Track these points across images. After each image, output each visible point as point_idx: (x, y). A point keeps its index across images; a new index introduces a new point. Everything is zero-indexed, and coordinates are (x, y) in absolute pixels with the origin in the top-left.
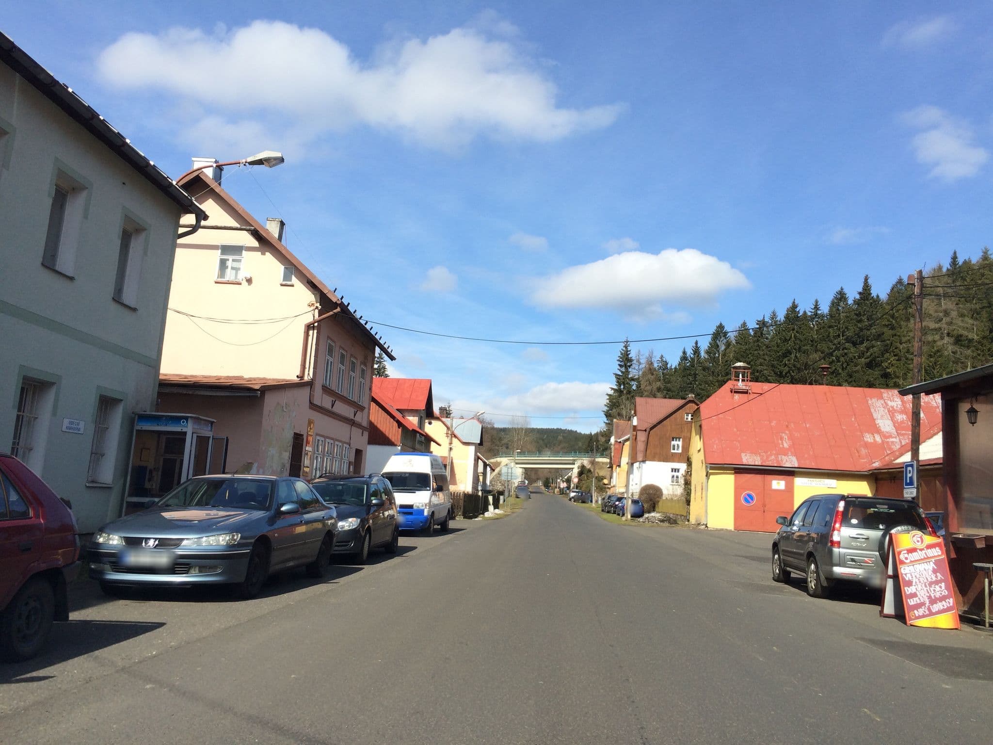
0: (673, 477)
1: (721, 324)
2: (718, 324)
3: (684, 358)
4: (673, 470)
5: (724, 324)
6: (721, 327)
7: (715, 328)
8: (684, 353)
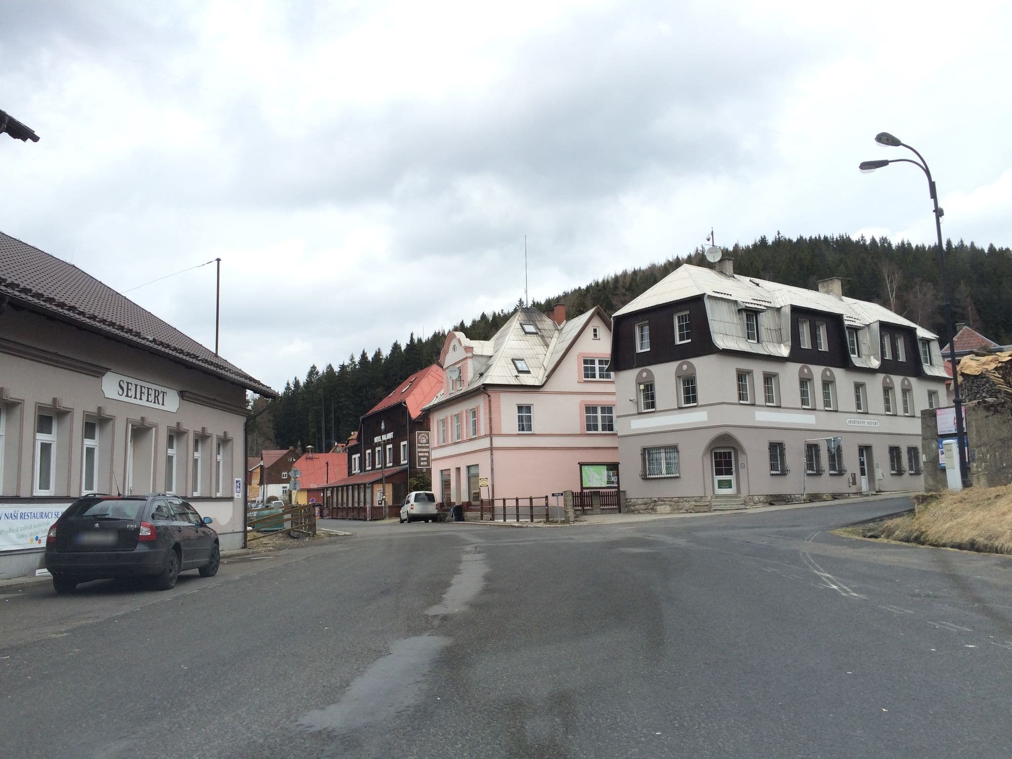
0: (283, 490)
1: (314, 365)
2: (312, 366)
3: (288, 388)
4: (283, 487)
5: (316, 365)
6: (314, 367)
7: (310, 368)
8: (288, 384)
